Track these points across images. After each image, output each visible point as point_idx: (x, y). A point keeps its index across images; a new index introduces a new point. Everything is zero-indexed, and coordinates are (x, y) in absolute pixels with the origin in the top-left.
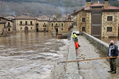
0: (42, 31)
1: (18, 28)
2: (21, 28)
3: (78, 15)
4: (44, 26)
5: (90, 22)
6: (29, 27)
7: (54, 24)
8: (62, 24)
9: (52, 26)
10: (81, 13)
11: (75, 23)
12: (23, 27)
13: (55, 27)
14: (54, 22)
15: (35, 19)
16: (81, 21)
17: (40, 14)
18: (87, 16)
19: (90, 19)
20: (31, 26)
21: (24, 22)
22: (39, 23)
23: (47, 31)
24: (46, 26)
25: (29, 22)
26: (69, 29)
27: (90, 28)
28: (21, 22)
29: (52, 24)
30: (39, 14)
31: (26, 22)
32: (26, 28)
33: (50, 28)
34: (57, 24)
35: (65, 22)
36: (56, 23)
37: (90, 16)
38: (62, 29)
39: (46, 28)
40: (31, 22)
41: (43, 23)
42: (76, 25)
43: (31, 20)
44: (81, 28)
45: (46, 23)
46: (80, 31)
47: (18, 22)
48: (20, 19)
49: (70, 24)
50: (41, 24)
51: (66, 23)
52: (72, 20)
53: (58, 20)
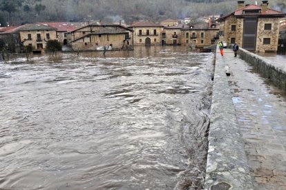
0: (171, 45)
1: (137, 40)
2: (141, 40)
3: (226, 21)
4: (173, 37)
5: (242, 31)
6: (152, 39)
7: (190, 33)
8: (202, 34)
9: (187, 37)
10: (231, 18)
11: (221, 33)
12: (144, 39)
13: (191, 38)
14: (191, 30)
15: (160, 27)
16: (230, 29)
17: (162, 16)
18: (238, 23)
19: (242, 27)
20: (155, 37)
21: (144, 31)
22: (167, 32)
23: (179, 45)
24: (177, 37)
25: (152, 32)
26: (212, 41)
27: (241, 39)
28: (140, 31)
29: (187, 34)
30: (159, 16)
31: (148, 31)
32: (148, 40)
33: (183, 39)
34: (194, 34)
35: (206, 30)
36: (193, 32)
37: (242, 23)
38: (202, 42)
39: (178, 40)
40: (155, 31)
41: (172, 32)
42: (223, 35)
43: (155, 28)
44: (230, 39)
45: (178, 32)
46: (228, 43)
47: (137, 31)
48: (139, 27)
49: (215, 33)
50: (169, 33)
51: (208, 32)
52: (218, 27)
53: (196, 27)
